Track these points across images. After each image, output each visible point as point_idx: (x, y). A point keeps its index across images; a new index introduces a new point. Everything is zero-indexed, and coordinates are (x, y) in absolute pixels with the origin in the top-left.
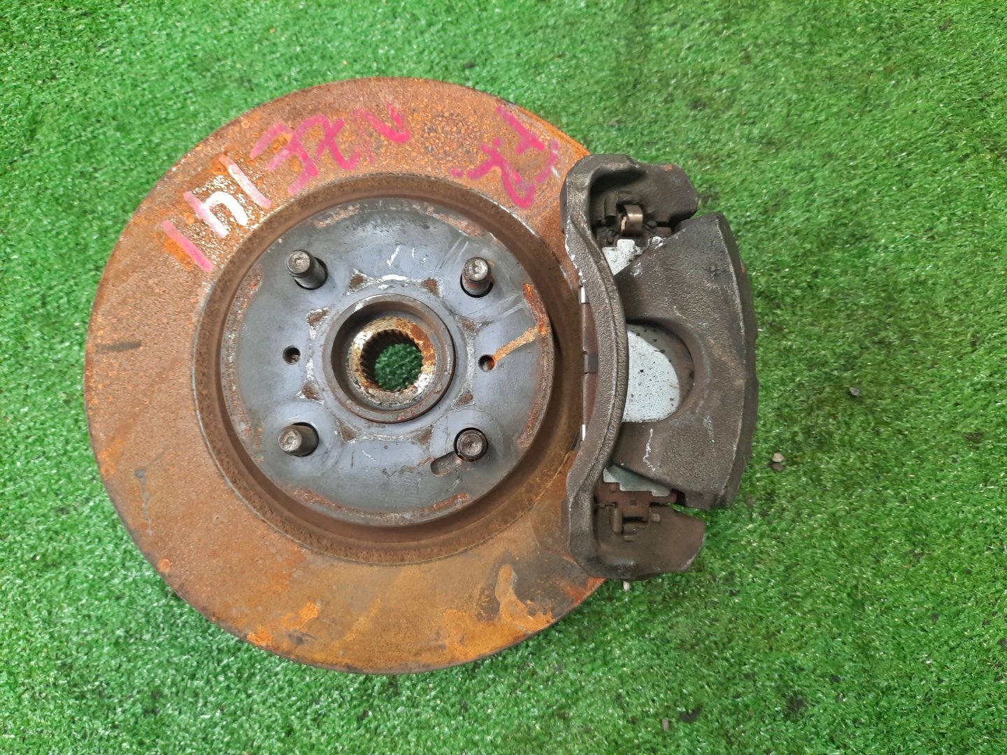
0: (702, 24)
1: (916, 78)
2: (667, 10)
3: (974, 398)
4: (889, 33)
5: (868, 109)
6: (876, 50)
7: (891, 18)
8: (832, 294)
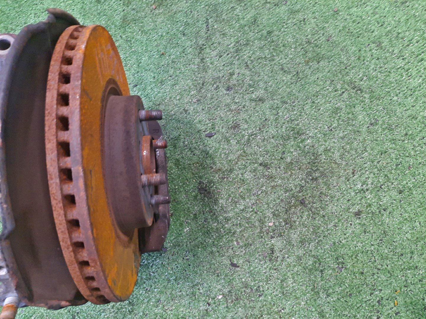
0: (228, 54)
1: (318, 63)
2: (213, 51)
3: (356, 197)
4: (306, 45)
5: (299, 80)
6: (301, 54)
7: (306, 39)
8: (292, 160)
